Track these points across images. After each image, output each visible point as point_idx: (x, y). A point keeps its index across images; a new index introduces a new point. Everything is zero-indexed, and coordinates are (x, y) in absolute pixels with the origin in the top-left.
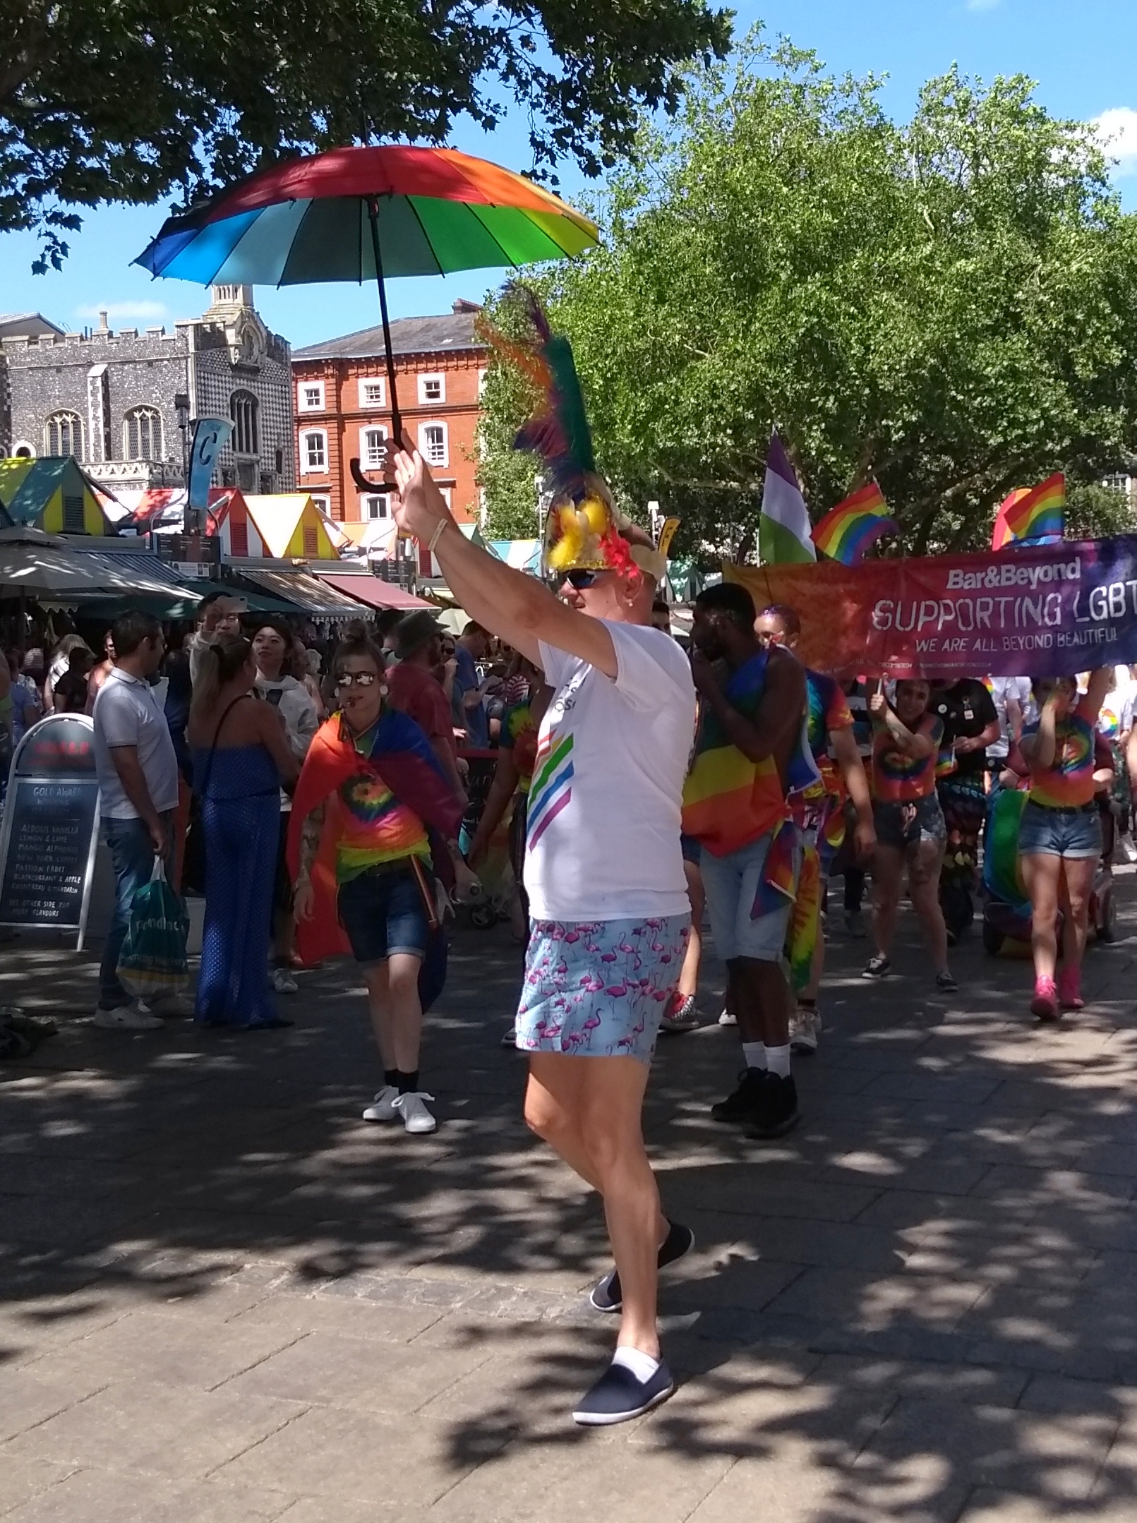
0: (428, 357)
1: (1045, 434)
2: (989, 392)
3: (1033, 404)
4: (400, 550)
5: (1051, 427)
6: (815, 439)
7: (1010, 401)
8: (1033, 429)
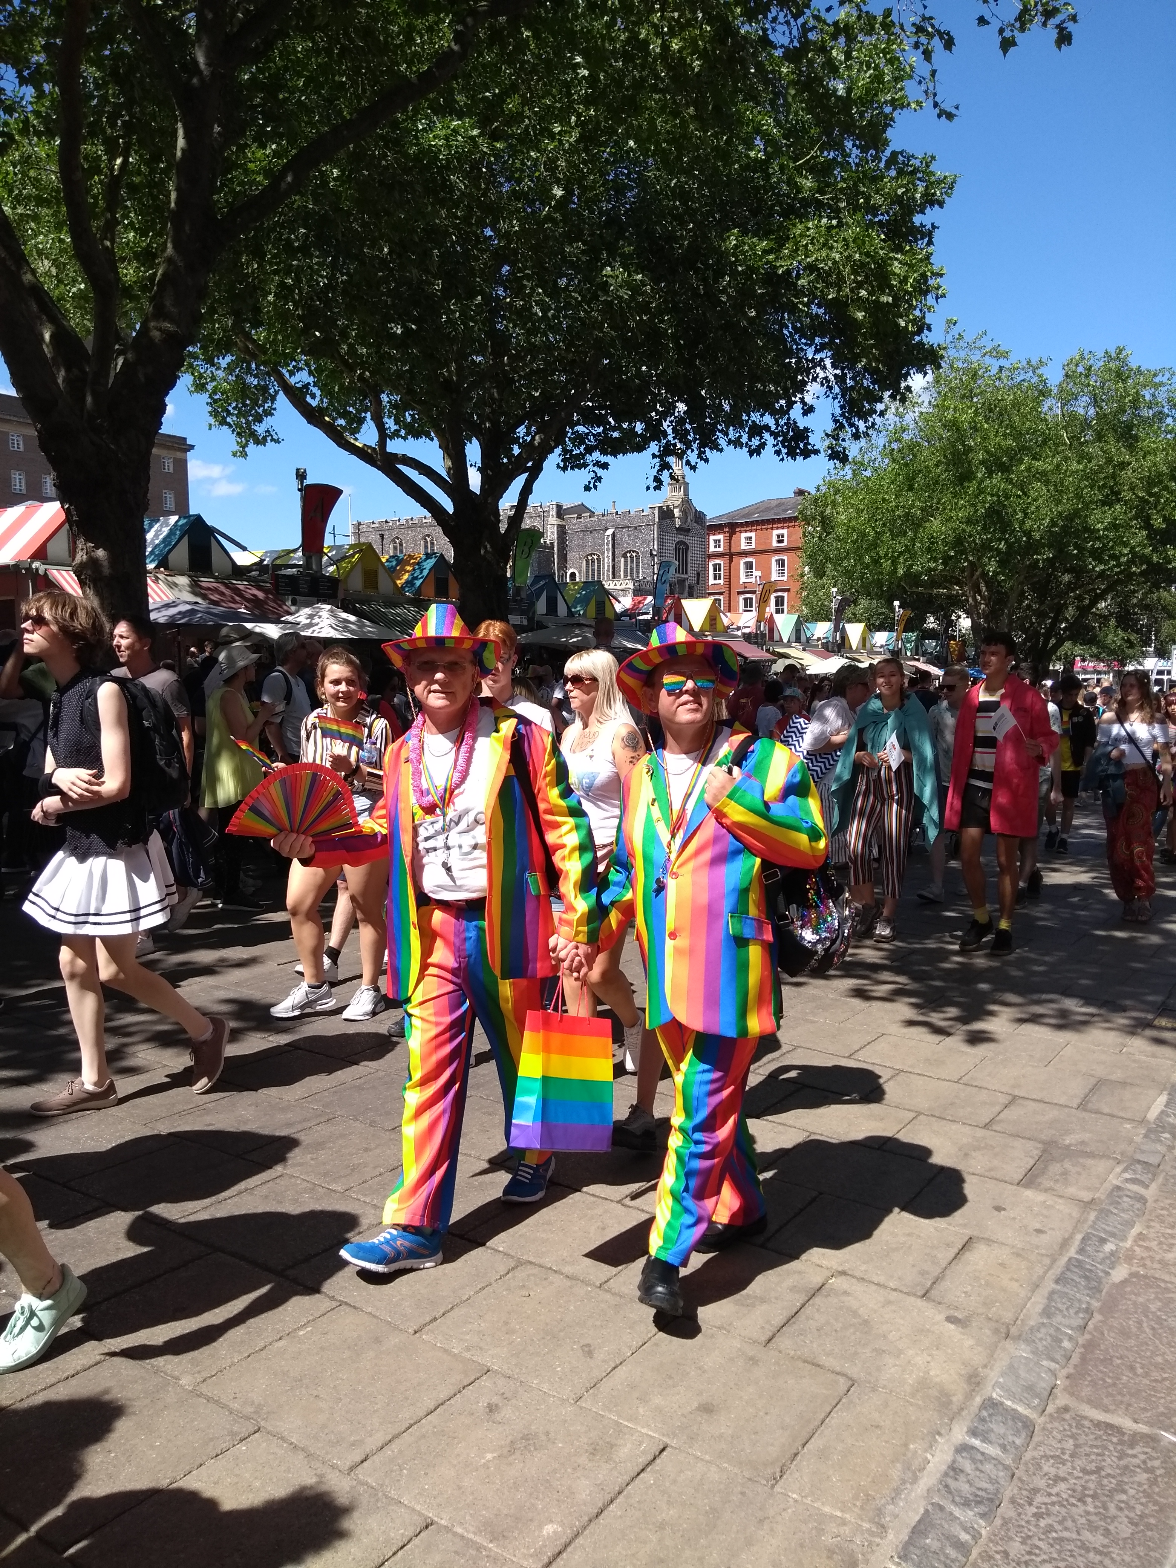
0: (779, 521)
1: (1131, 562)
2: (1099, 538)
3: (1126, 545)
4: (758, 627)
5: (1137, 557)
6: (992, 567)
7: (1111, 544)
8: (1124, 559)
